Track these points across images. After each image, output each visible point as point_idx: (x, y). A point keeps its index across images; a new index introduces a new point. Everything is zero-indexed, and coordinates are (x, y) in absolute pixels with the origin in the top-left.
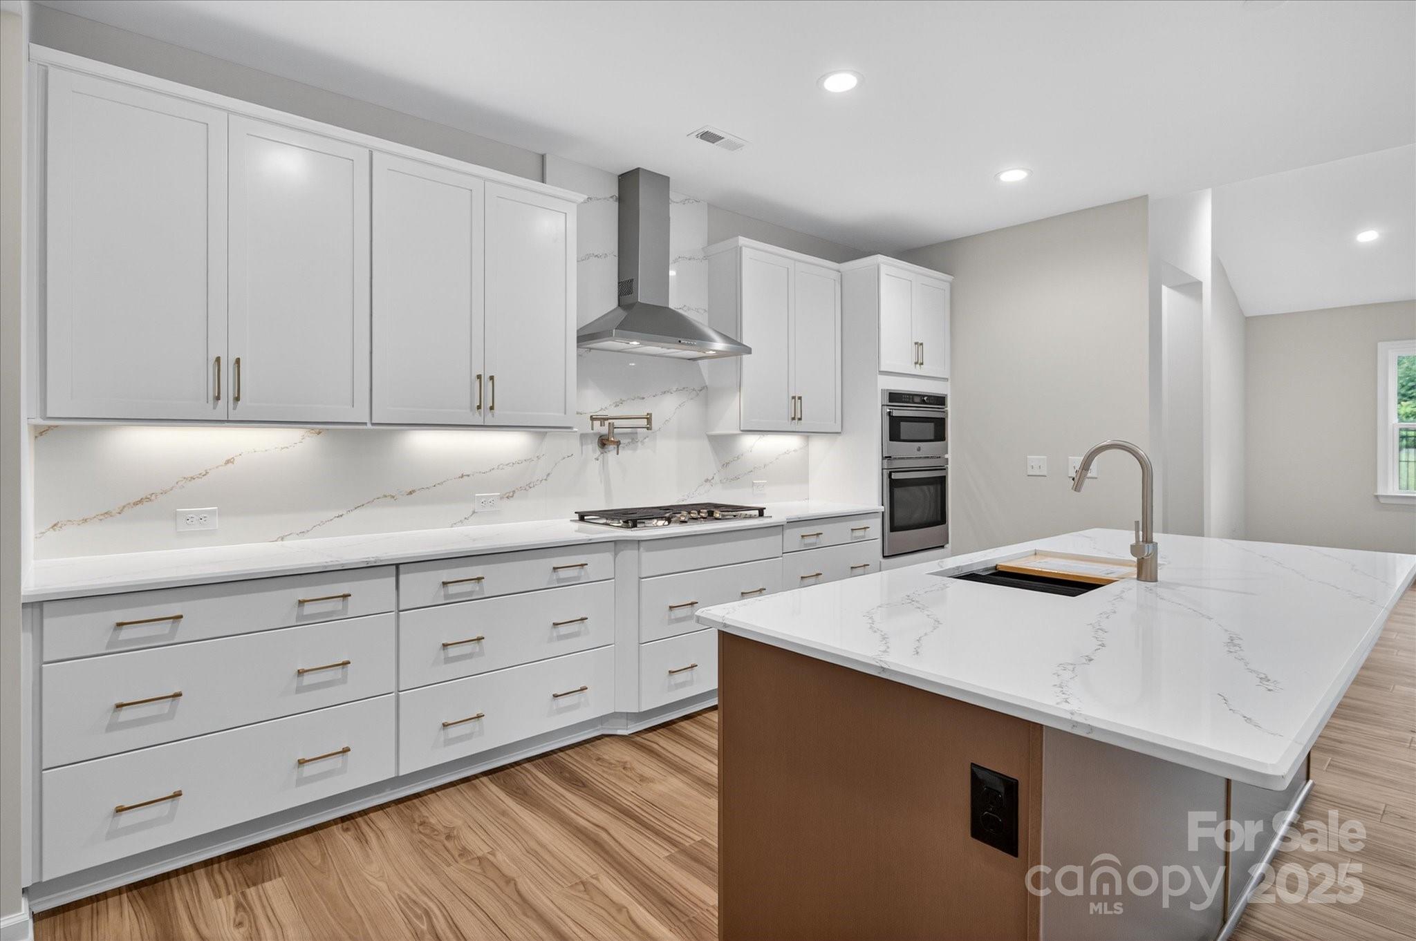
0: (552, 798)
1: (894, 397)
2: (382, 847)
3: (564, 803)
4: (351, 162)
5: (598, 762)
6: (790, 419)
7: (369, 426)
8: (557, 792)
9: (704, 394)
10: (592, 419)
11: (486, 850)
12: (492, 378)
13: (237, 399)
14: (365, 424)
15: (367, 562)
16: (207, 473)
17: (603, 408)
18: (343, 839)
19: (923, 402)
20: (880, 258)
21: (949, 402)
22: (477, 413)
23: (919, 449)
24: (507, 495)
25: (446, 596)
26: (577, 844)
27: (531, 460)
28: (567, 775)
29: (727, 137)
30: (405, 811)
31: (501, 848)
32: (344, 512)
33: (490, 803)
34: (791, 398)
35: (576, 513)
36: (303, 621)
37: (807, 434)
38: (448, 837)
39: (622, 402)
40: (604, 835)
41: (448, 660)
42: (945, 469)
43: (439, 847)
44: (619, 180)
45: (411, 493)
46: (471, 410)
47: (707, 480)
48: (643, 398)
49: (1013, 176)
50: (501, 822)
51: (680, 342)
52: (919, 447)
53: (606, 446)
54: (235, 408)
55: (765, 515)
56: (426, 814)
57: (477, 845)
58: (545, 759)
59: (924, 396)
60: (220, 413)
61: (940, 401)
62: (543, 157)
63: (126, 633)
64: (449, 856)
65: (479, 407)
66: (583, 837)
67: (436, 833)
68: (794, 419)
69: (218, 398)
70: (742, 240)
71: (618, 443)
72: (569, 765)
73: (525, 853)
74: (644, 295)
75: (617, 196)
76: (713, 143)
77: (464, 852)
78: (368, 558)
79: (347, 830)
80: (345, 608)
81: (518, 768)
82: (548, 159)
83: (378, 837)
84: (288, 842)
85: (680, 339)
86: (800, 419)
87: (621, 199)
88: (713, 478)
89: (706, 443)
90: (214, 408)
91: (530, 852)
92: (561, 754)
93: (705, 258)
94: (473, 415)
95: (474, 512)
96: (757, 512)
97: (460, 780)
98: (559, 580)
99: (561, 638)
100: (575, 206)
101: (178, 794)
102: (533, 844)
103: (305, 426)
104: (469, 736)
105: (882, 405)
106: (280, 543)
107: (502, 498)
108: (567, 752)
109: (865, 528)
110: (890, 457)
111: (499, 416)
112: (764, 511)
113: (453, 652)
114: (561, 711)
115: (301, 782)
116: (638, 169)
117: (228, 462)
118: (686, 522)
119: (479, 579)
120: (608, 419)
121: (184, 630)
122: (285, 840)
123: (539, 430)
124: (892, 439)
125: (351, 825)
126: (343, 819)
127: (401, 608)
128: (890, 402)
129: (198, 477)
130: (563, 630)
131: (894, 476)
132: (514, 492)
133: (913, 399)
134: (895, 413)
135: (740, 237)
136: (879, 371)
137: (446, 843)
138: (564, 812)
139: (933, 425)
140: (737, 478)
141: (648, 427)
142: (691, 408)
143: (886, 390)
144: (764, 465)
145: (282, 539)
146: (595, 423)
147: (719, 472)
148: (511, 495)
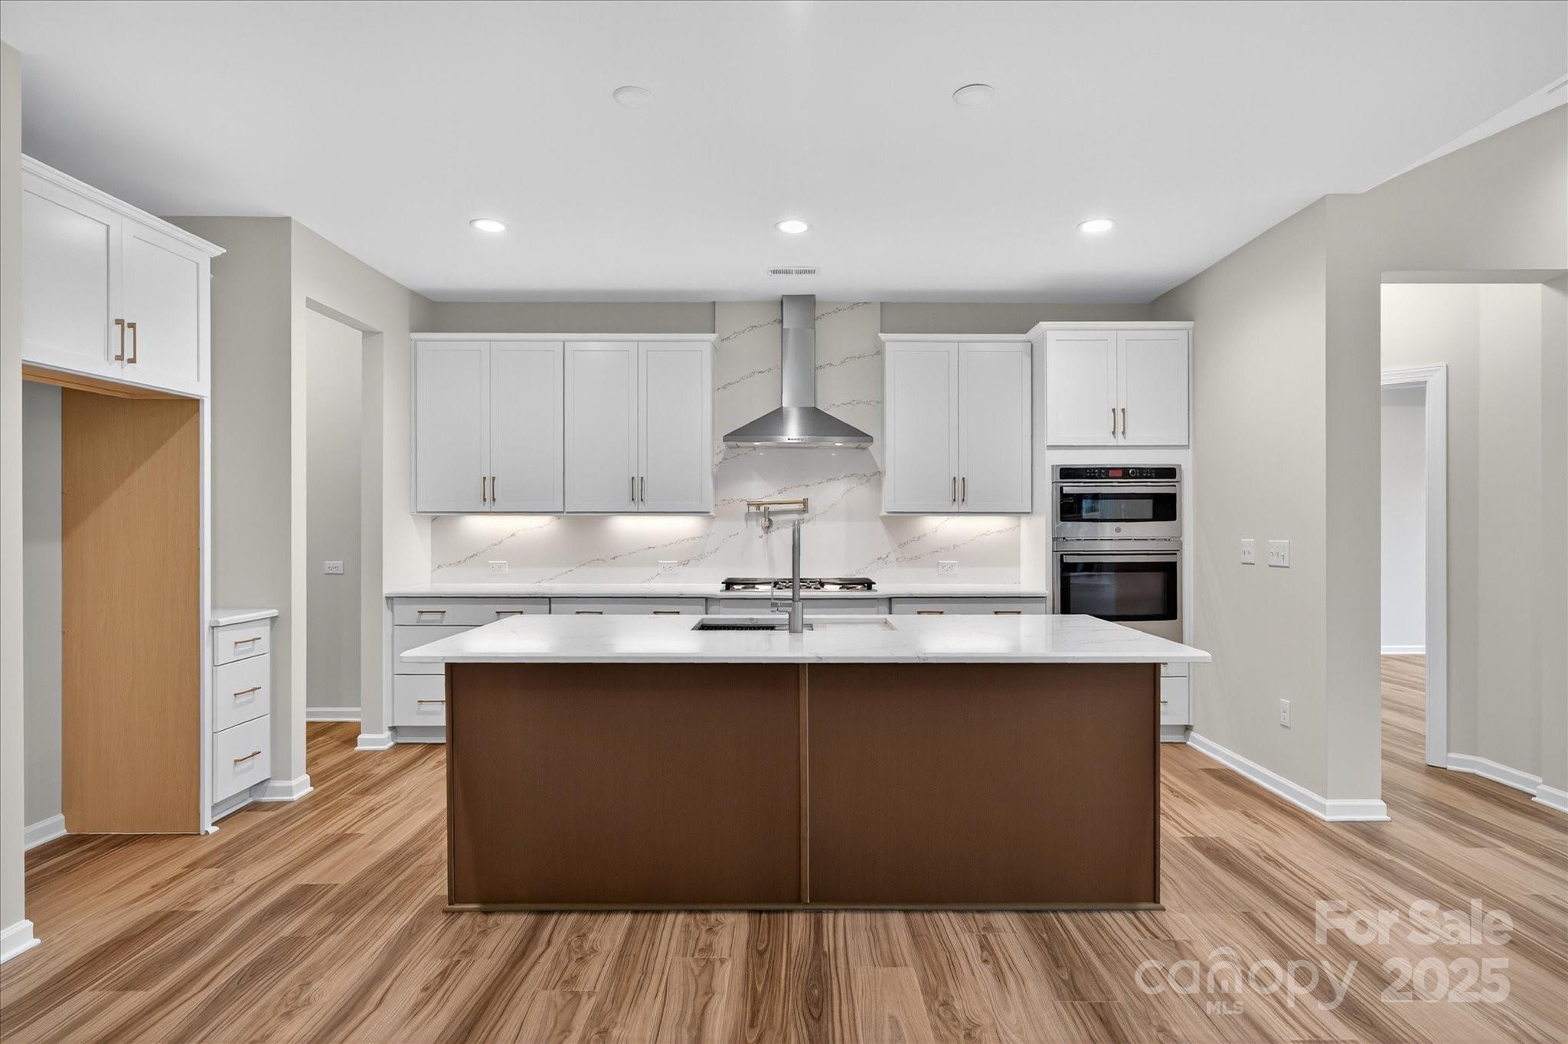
1: (1071, 473)
6: (952, 501)
9: (876, 479)
10: (749, 505)
13: (494, 499)
15: (530, 594)
16: (501, 542)
17: (766, 495)
19: (1129, 475)
20: (1043, 325)
21: (1185, 474)
22: (634, 504)
23: (1120, 531)
24: (684, 562)
27: (702, 537)
29: (793, 269)
32: (575, 569)
34: (952, 479)
35: (723, 581)
39: (785, 489)
42: (1175, 554)
45: (614, 558)
46: (629, 501)
47: (880, 559)
48: (808, 486)
52: (1121, 528)
54: (493, 505)
55: (873, 588)
59: (1132, 468)
61: (1169, 473)
62: (713, 305)
63: (423, 617)
65: (635, 500)
68: (957, 500)
69: (485, 499)
70: (884, 336)
86: (964, 500)
88: (887, 557)
89: (880, 524)
90: (484, 505)
94: (630, 505)
95: (658, 574)
105: (1053, 483)
106: (538, 584)
107: (679, 565)
110: (1062, 538)
111: (648, 506)
112: (873, 585)
117: (512, 535)
120: (762, 504)
124: (1064, 518)
128: (1061, 478)
129: (497, 544)
131: (1068, 559)
132: (689, 561)
133: (1109, 472)
134: (1066, 490)
135: (879, 334)
136: (1047, 446)
139: (1150, 502)
140: (918, 558)
141: (805, 510)
142: (861, 492)
143: (1056, 466)
144: (955, 546)
145: (540, 582)
146: (751, 507)
147: (894, 551)
148: (686, 563)
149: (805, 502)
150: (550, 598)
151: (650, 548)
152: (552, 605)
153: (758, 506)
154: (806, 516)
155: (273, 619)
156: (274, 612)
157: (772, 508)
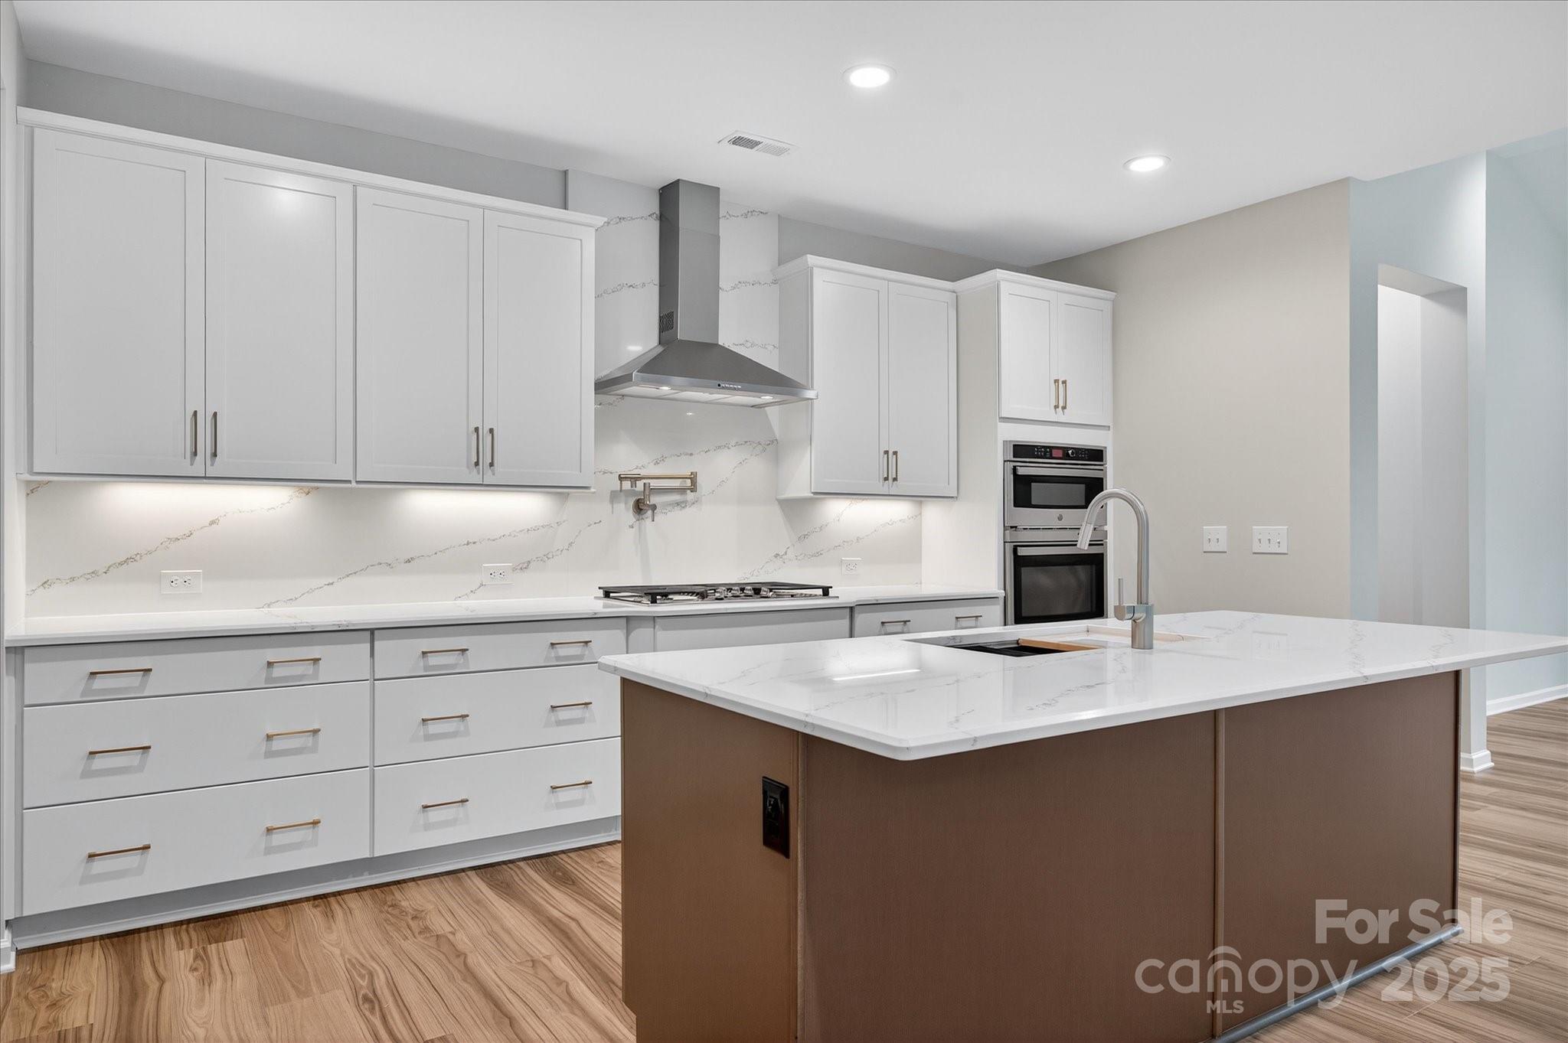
0: (535, 893)
1: (1022, 451)
2: (347, 922)
3: (544, 896)
4: (333, 200)
5: (600, 865)
6: (882, 480)
7: (354, 484)
8: (540, 886)
9: (774, 449)
10: (621, 478)
11: (448, 929)
12: (491, 431)
13: (215, 455)
14: (349, 482)
15: (339, 626)
16: (191, 534)
17: (640, 465)
18: (312, 915)
19: (1066, 456)
20: (999, 273)
21: (1109, 457)
22: (475, 470)
23: (1060, 518)
24: (521, 566)
25: (426, 668)
26: (542, 930)
27: (549, 526)
28: (560, 874)
29: (765, 141)
30: (379, 895)
31: (463, 928)
32: (335, 580)
33: (469, 895)
34: (882, 453)
35: (600, 588)
36: (272, 684)
37: (919, 498)
38: (414, 918)
39: (663, 459)
40: (573, 925)
41: (428, 737)
42: (1102, 545)
43: (404, 924)
44: (661, 195)
45: (409, 561)
46: (468, 467)
47: (777, 555)
48: (691, 454)
49: (1148, 165)
50: (474, 910)
51: (719, 385)
52: (1061, 516)
53: (643, 512)
54: (212, 465)
55: (830, 595)
56: (399, 898)
57: (440, 924)
58: (543, 860)
59: (1068, 449)
60: (198, 469)
61: (1096, 455)
62: (565, 173)
63: (99, 683)
64: (409, 932)
65: (477, 464)
66: (550, 926)
67: (404, 914)
68: (886, 479)
69: (195, 453)
70: (811, 259)
71: (654, 507)
72: (566, 865)
73: (487, 935)
74: (684, 331)
75: (658, 213)
76: (752, 148)
77: (426, 930)
78: (340, 621)
79: (316, 907)
80: (316, 673)
81: (510, 865)
82: (570, 176)
83: (345, 914)
84: (257, 912)
85: (719, 383)
86: (895, 479)
87: (662, 218)
88: (786, 553)
89: (777, 509)
90: (192, 464)
91: (492, 934)
92: (563, 856)
93: (775, 282)
94: (470, 473)
95: (482, 585)
96: (820, 592)
97: (446, 872)
98: (558, 658)
99: (559, 723)
100: (593, 230)
101: (147, 847)
102: (497, 928)
103: (289, 483)
104: (453, 822)
105: (1005, 461)
106: (266, 610)
107: (514, 569)
108: (569, 854)
109: (977, 617)
110: (1016, 527)
111: (500, 475)
112: (830, 589)
113: (433, 728)
114: (559, 806)
115: (269, 850)
116: (679, 180)
117: (212, 523)
118: (722, 599)
119: (464, 651)
120: (641, 479)
121: (153, 685)
122: (254, 911)
123: (559, 491)
124: (1017, 503)
125: (322, 903)
126: (316, 898)
127: (376, 678)
128: (1014, 457)
129: (182, 538)
130: (563, 714)
131: (1022, 552)
132: (530, 562)
133: (1051, 452)
134: (1021, 471)
135: (808, 255)
136: (1000, 418)
137: (411, 923)
138: (541, 905)
139: (1083, 486)
140: (819, 554)
141: (693, 489)
142: (757, 467)
143: (1010, 441)
144: (858, 539)
145: (269, 606)
146: (622, 483)
148: (525, 567)
149: (693, 478)
151: (468, 544)
152: (376, 643)
153: (634, 479)
154: (690, 496)
157: (654, 483)
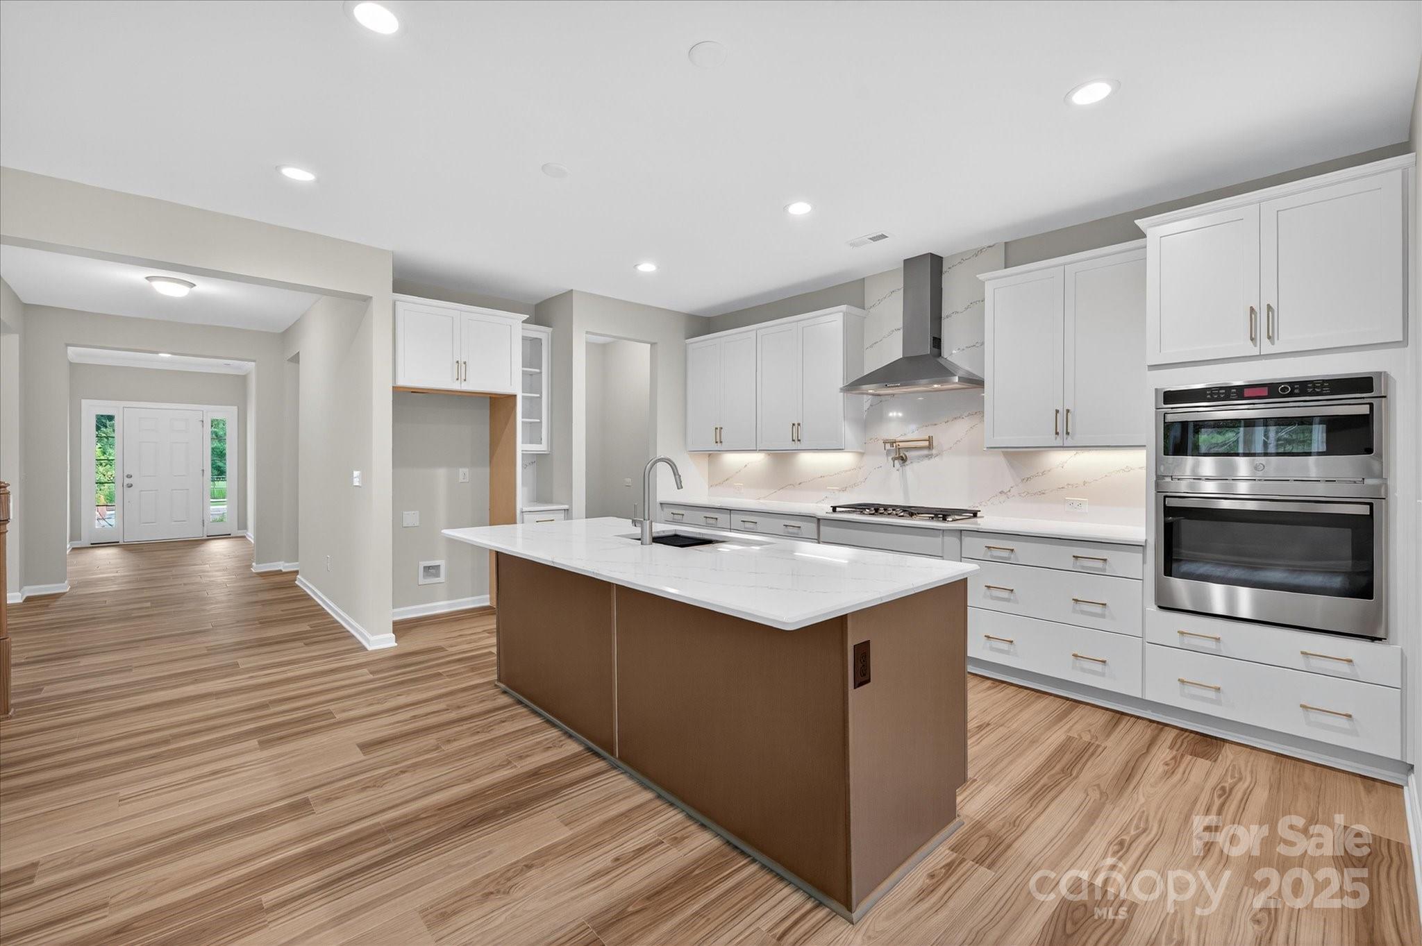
10: (885, 443)
12: (799, 424)
13: (721, 442)
17: (903, 434)
27: (855, 469)
34: (1055, 412)
39: (917, 428)
47: (1002, 492)
59: (1278, 384)
65: (794, 440)
68: (1058, 434)
69: (717, 442)
71: (910, 459)
86: (1069, 433)
88: (1009, 491)
89: (1002, 460)
100: (841, 314)
105: (1156, 409)
110: (1164, 476)
120: (896, 442)
124: (1172, 452)
128: (1165, 404)
131: (1174, 503)
132: (846, 488)
133: (1239, 392)
136: (1148, 366)
140: (1041, 493)
141: (930, 447)
144: (1085, 483)
146: (886, 445)
147: (1017, 486)
149: (930, 440)
150: (730, 510)
151: (822, 476)
153: (892, 443)
154: (929, 452)
155: (566, 510)
156: (566, 507)
157: (902, 445)
